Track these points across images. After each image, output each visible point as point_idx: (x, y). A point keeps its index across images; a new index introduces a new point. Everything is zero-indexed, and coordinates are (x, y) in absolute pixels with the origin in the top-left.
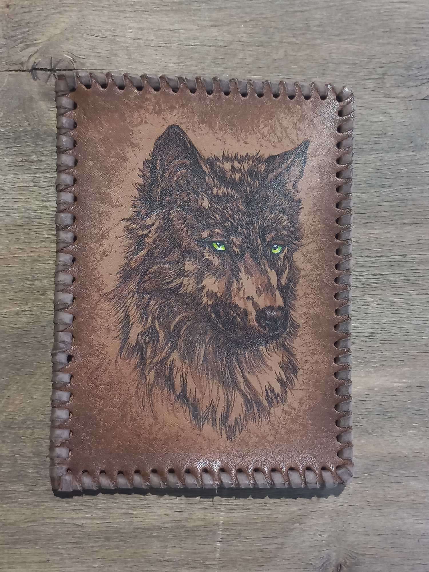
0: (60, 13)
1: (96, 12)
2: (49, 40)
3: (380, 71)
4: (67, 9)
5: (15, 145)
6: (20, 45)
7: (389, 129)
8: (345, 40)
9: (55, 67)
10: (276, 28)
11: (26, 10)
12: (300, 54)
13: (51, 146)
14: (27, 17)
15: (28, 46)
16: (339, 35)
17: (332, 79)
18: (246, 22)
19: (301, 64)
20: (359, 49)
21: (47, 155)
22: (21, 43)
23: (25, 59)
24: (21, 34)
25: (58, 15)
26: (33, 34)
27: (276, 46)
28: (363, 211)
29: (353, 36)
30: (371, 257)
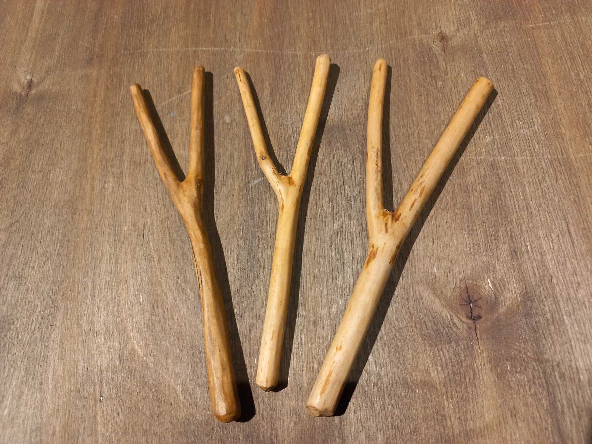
0: (422, 299)
1: (417, 272)
2: (446, 307)
3: (429, 79)
4: (418, 293)
5: (541, 332)
6: (454, 330)
7: (470, 70)
8: (411, 102)
9: (467, 302)
10: (409, 146)
11: (424, 326)
12: (426, 130)
13: (535, 302)
14: (429, 324)
15: (454, 324)
16: (408, 107)
17: (440, 108)
18: (407, 166)
19: (433, 128)
20: (416, 93)
21: (544, 305)
22: (452, 330)
23: (465, 326)
24: (444, 329)
25: (424, 300)
26: (443, 319)
27: (422, 145)
28: (535, 80)
29: (407, 98)
30: (569, 71)
